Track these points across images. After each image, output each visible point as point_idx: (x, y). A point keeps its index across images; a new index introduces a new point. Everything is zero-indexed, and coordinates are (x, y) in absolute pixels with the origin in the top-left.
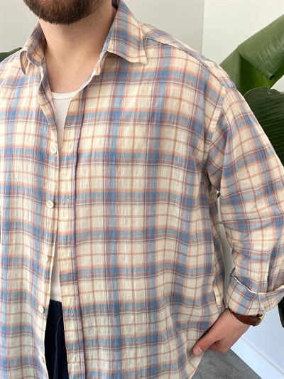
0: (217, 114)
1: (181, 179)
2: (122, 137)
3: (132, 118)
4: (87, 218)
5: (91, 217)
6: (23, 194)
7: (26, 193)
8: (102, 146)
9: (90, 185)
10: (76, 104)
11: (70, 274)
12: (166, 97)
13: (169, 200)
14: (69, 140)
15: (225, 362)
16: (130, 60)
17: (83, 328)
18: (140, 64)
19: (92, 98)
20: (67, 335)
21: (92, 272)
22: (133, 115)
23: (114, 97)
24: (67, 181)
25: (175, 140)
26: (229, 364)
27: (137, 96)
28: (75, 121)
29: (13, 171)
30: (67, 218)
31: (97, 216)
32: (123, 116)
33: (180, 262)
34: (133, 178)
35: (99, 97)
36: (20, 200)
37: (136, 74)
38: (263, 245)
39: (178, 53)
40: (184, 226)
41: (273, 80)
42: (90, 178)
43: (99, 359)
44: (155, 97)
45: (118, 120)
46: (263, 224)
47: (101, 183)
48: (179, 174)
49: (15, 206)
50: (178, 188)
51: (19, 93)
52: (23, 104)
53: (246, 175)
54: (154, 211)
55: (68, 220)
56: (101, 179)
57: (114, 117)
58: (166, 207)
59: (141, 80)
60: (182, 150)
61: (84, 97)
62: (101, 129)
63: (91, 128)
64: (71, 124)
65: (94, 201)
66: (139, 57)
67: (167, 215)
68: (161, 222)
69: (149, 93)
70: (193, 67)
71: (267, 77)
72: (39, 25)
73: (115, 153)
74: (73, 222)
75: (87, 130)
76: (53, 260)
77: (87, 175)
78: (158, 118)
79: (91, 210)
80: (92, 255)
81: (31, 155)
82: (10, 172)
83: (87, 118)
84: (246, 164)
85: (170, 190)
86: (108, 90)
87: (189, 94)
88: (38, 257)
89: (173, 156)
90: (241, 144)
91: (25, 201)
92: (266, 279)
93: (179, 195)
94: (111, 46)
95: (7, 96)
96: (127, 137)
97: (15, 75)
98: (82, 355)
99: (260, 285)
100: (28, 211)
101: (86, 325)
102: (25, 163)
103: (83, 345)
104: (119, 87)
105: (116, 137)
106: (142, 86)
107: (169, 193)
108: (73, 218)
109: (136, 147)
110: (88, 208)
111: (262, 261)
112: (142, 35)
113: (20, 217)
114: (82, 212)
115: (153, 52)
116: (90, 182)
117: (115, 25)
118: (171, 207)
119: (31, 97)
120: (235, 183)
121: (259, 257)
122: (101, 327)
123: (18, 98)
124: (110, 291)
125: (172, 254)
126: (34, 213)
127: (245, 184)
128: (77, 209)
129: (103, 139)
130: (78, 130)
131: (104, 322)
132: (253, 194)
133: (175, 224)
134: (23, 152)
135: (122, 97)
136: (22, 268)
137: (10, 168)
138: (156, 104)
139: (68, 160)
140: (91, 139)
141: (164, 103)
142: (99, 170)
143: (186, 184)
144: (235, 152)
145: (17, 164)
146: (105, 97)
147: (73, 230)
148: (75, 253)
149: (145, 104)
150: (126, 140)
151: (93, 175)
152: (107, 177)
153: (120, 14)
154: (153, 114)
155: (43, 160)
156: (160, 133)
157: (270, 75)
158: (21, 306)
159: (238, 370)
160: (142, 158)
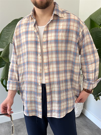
0: (82, 30)
1: (73, 47)
2: (59, 36)
3: (62, 31)
4: (51, 58)
5: (52, 58)
6: (31, 54)
7: (32, 53)
8: (54, 39)
9: (51, 49)
10: (46, 28)
11: (47, 73)
12: (70, 25)
13: (70, 53)
14: (45, 38)
16: (60, 16)
17: (51, 88)
18: (62, 17)
19: (50, 26)
20: (47, 90)
21: (53, 73)
22: (62, 30)
23: (56, 26)
24: (45, 48)
25: (72, 37)
26: (87, 122)
27: (62, 25)
28: (46, 33)
29: (28, 48)
30: (46, 58)
31: (54, 57)
32: (59, 31)
33: (73, 70)
34: (62, 47)
35: (52, 26)
36: (31, 55)
37: (62, 20)
38: (92, 69)
39: (72, 15)
40: (74, 60)
42: (51, 47)
43: (55, 97)
44: (67, 25)
45: (58, 31)
46: (92, 62)
47: (54, 48)
48: (73, 46)
49: (29, 57)
50: (73, 50)
51: (28, 27)
52: (30, 29)
53: (88, 48)
54: (67, 56)
55: (46, 59)
56: (54, 47)
57: (57, 31)
58: (69, 55)
59: (63, 21)
60: (74, 40)
61: (48, 26)
62: (53, 34)
63: (50, 34)
64: (45, 33)
65: (53, 53)
66: (62, 16)
67: (70, 57)
68: (68, 59)
69: (65, 25)
70: (76, 18)
72: (34, 8)
73: (58, 40)
74: (48, 59)
75: (49, 35)
76: (41, 70)
77: (50, 46)
78: (68, 31)
79: (52, 56)
80: (53, 68)
81: (33, 42)
82: (27, 48)
83: (49, 32)
84: (88, 45)
85: (70, 50)
86: (54, 24)
87: (76, 25)
88: (37, 70)
89: (72, 41)
90: (87, 39)
91: (32, 55)
92: (94, 78)
93: (73, 51)
94: (55, 12)
95: (25, 28)
96: (60, 36)
97: (26, 22)
98: (51, 96)
99: (93, 80)
100: (33, 58)
101: (52, 87)
102: (32, 45)
103: (51, 93)
104: (57, 23)
105: (57, 36)
106: (63, 23)
107: (70, 51)
108: (47, 58)
109: (63, 39)
110: (51, 55)
111: (92, 73)
112: (62, 11)
113: (31, 60)
114: (50, 56)
115: (65, 15)
116: (51, 48)
117: (55, 8)
118: (71, 55)
119: (32, 28)
120: (85, 50)
121: (92, 72)
122: (55, 88)
123: (28, 28)
124: (58, 78)
125: (71, 67)
126: (35, 58)
127: (87, 51)
128: (48, 55)
129: (54, 37)
130: (47, 35)
131: (56, 86)
132: (89, 53)
133: (71, 59)
134: (31, 42)
135: (58, 26)
136: (31, 75)
137: (27, 47)
138: (68, 27)
139: (44, 43)
140: (50, 37)
141: (69, 27)
142: (53, 45)
143: (75, 49)
144: (85, 41)
145: (29, 45)
146: (54, 26)
147: (48, 61)
148: (49, 67)
149: (65, 27)
150: (60, 37)
151: (52, 46)
152: (56, 47)
153: (56, 5)
154: (67, 30)
155: (37, 44)
156: (68, 35)
158: (31, 86)
160: (64, 42)
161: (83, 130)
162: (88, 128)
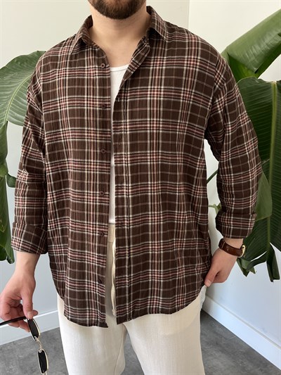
15: (215, 332)
26: (217, 334)
41: (257, 74)
71: (253, 71)
157: (255, 69)
159: (226, 339)
161: (210, 358)
162: (222, 352)
